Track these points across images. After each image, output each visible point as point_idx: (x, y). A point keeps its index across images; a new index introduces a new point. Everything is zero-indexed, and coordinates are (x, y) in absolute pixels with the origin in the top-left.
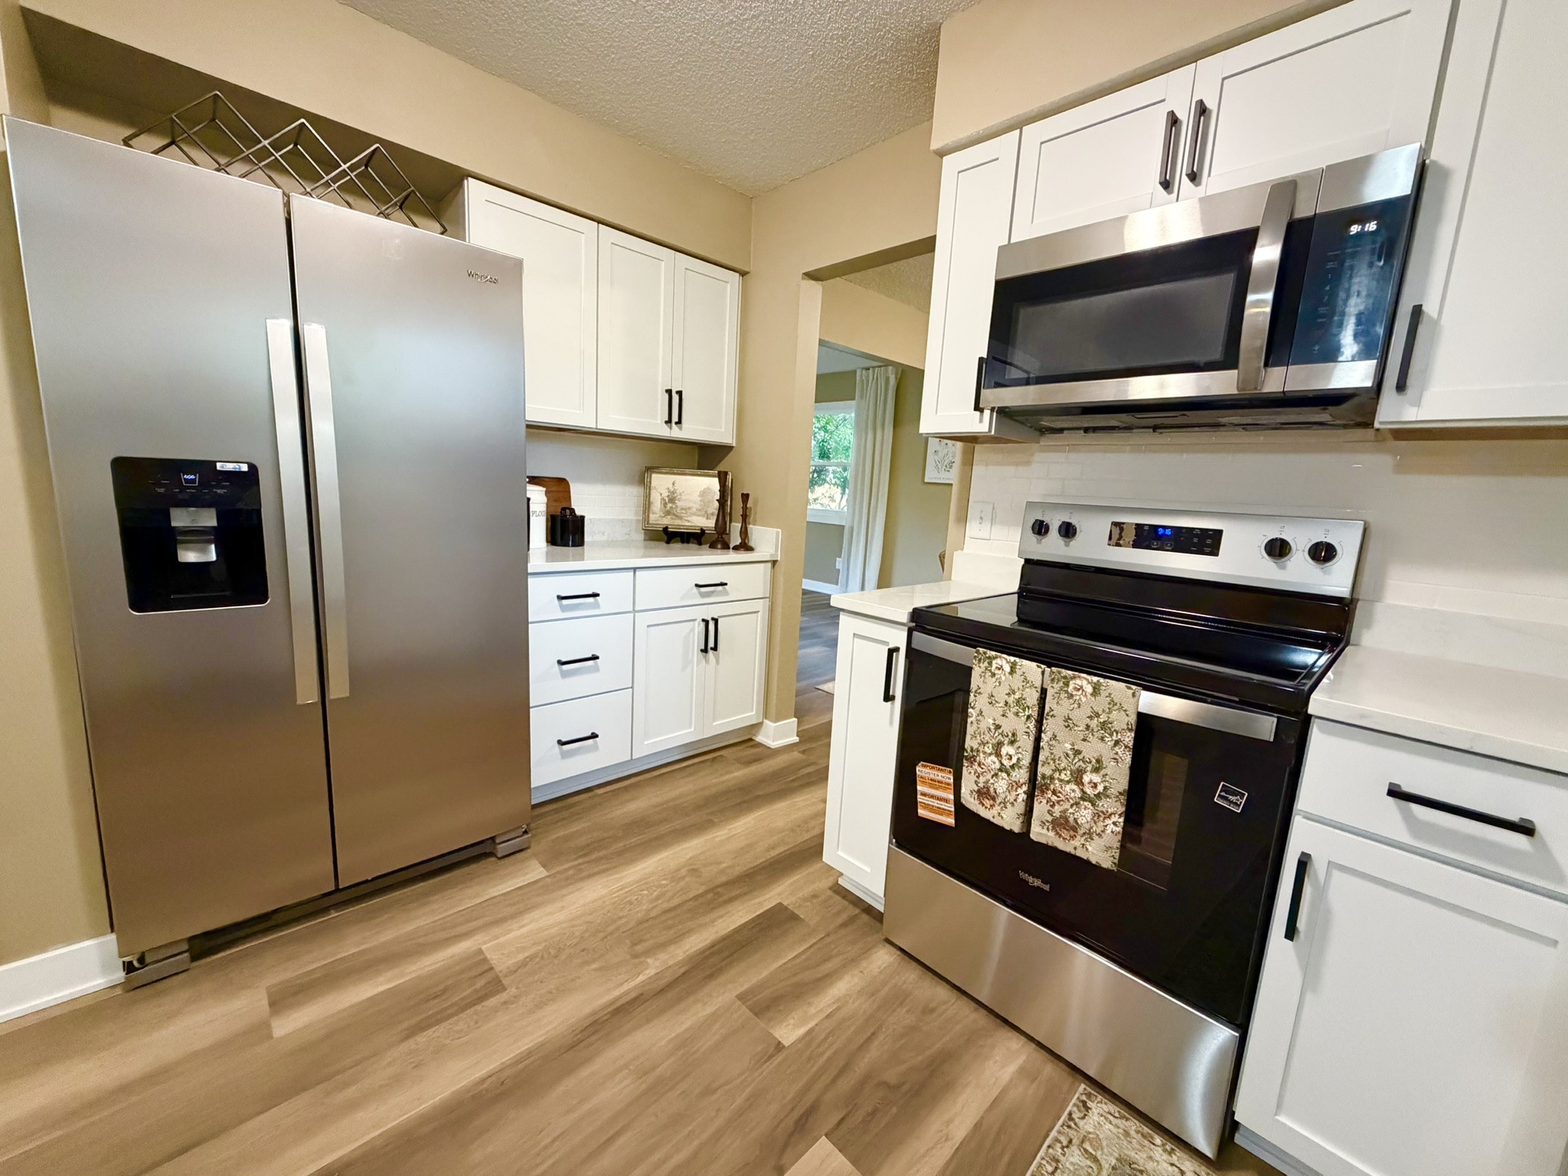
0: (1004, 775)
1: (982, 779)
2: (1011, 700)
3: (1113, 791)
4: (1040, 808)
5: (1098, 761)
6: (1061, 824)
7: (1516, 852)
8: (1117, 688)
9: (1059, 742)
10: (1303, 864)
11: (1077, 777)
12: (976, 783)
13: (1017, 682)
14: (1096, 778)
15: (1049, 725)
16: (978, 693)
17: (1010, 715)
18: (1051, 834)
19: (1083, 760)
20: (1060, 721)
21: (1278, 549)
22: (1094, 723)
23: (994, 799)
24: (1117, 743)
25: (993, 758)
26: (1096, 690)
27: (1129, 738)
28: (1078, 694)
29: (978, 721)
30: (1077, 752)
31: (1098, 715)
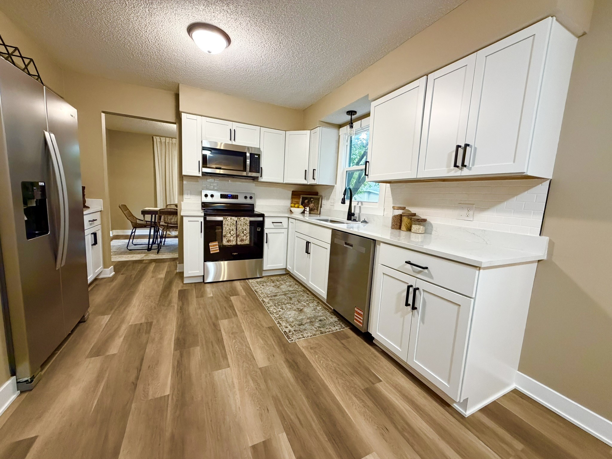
0: (232, 236)
1: (228, 239)
2: (231, 224)
3: (248, 233)
4: (238, 239)
5: (246, 229)
6: (242, 240)
7: (280, 225)
8: (246, 218)
9: (240, 228)
10: (267, 234)
11: (243, 232)
12: (227, 240)
13: (232, 221)
14: (245, 231)
15: (238, 226)
16: (225, 224)
17: (231, 226)
18: (241, 242)
19: (243, 230)
20: (240, 225)
21: (246, 197)
22: (244, 224)
23: (231, 241)
24: (248, 226)
25: (230, 234)
26: (244, 219)
27: (249, 224)
28: (242, 220)
29: (225, 229)
30: (242, 229)
31: (245, 222)
